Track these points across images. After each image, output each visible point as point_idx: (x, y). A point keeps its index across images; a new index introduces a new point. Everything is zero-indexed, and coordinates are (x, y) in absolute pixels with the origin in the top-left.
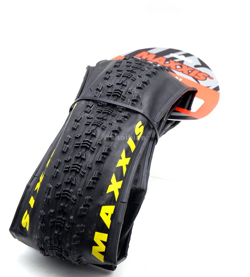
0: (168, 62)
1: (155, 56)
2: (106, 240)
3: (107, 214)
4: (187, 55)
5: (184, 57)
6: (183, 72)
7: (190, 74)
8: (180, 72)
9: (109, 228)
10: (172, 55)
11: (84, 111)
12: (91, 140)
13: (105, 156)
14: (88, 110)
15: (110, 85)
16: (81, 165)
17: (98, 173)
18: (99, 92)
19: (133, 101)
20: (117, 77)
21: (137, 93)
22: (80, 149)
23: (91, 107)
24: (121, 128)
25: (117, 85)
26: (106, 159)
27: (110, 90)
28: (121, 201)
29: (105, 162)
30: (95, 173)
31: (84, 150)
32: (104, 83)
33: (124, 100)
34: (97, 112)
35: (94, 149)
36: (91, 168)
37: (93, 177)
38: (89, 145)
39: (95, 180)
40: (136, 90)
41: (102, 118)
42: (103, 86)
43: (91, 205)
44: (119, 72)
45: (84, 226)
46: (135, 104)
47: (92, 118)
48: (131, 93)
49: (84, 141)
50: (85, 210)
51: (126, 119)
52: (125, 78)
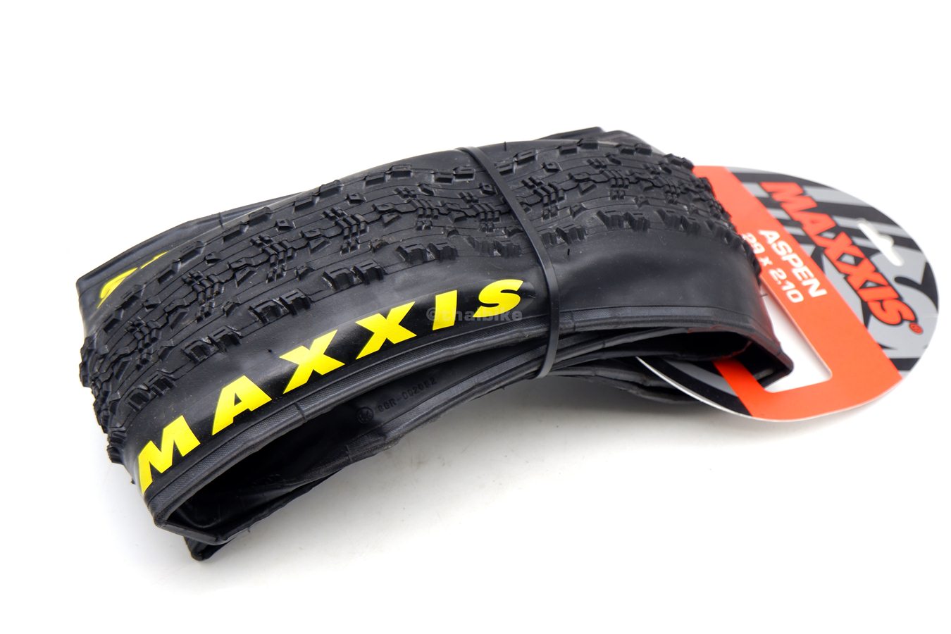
0: (831, 235)
1: (813, 205)
2: (184, 453)
3: (237, 401)
4: (904, 242)
5: (890, 242)
6: (847, 277)
7: (863, 293)
8: (839, 271)
9: (213, 434)
10: (864, 226)
11: (437, 170)
12: (368, 228)
13: (355, 279)
14: (442, 173)
15: (550, 164)
16: (289, 254)
17: (300, 298)
18: (513, 163)
19: (560, 232)
20: (587, 164)
21: (589, 225)
22: (329, 225)
23: (458, 176)
24: (458, 256)
25: (568, 177)
26: (352, 285)
27: (541, 177)
28: (298, 403)
29: (342, 290)
30: (294, 292)
31: (333, 233)
32: (545, 155)
33: (545, 217)
34: (461, 194)
35: (354, 248)
36: (301, 277)
37: (283, 297)
38: (350, 230)
39: (282, 307)
40: (593, 218)
41: (450, 210)
42: (537, 158)
43: (226, 350)
44: (608, 161)
45: (174, 383)
46: (554, 242)
47: (431, 193)
48: (574, 216)
49: (353, 217)
50: (202, 349)
51: (496, 252)
52: (602, 178)
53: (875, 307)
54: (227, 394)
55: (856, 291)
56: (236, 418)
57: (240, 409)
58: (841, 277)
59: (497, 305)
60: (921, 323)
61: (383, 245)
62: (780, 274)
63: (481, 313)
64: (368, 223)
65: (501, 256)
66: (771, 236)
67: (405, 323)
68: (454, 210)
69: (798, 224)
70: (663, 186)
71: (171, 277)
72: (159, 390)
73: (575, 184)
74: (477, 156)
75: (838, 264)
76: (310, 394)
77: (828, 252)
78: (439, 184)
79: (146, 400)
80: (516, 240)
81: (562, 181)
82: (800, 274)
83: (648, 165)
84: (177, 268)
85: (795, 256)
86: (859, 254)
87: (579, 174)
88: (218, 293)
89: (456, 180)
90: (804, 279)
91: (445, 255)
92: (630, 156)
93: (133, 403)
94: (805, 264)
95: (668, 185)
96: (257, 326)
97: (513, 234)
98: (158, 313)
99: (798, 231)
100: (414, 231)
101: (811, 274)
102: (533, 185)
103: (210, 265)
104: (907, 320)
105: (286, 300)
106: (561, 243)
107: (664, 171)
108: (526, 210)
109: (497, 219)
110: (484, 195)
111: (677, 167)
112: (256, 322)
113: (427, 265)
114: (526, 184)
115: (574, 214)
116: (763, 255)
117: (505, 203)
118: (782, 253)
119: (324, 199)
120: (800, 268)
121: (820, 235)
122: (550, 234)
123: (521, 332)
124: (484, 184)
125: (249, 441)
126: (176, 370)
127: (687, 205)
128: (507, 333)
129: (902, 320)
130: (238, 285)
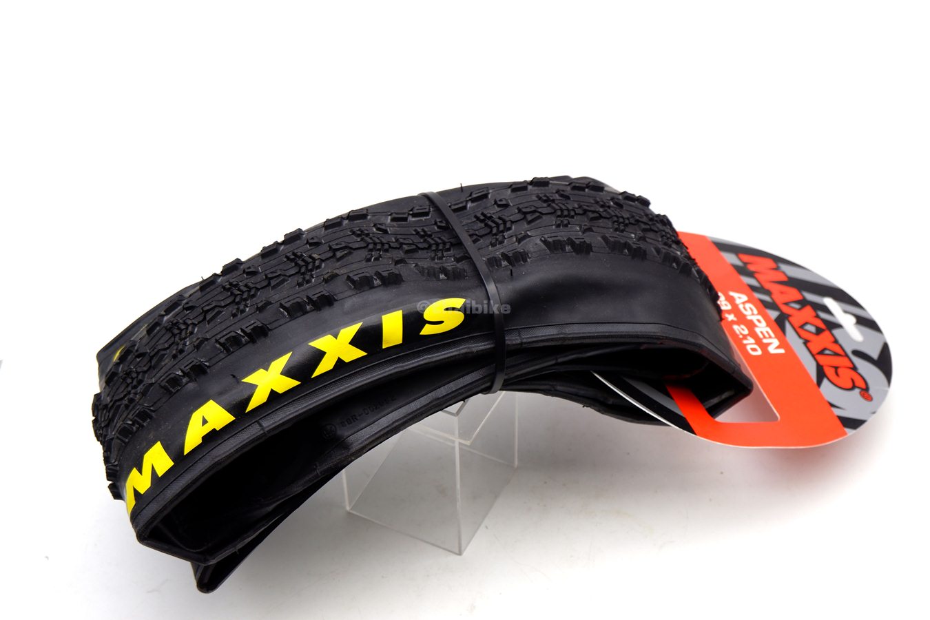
0: (797, 306)
1: (784, 279)
2: (160, 473)
3: (205, 422)
4: (867, 323)
5: (853, 320)
6: (806, 343)
7: (819, 358)
8: (800, 337)
9: (185, 454)
10: (829, 302)
11: (393, 212)
12: (323, 265)
13: (308, 307)
14: (396, 214)
15: (501, 200)
16: (252, 293)
17: (257, 326)
18: (467, 201)
19: (505, 257)
20: (536, 199)
21: (532, 250)
22: (290, 266)
23: (414, 215)
24: (404, 281)
25: (517, 211)
26: (305, 312)
27: (492, 212)
28: (260, 421)
29: (297, 317)
30: (252, 322)
31: (292, 272)
32: (498, 194)
33: (493, 245)
34: (415, 230)
35: (308, 282)
36: (261, 309)
37: (244, 327)
38: (307, 267)
39: (243, 337)
40: (536, 244)
41: (402, 244)
42: (490, 196)
43: (196, 380)
44: (557, 196)
45: (153, 414)
46: (499, 265)
47: (385, 232)
48: (519, 243)
49: (310, 257)
50: (175, 381)
51: (442, 276)
52: (549, 210)
53: (829, 372)
54: (196, 418)
55: (813, 356)
56: (204, 438)
57: (207, 429)
58: (801, 341)
59: (442, 322)
60: (871, 392)
61: (334, 277)
62: (743, 329)
63: (427, 330)
64: (323, 261)
65: (448, 279)
66: (739, 298)
67: (355, 342)
68: (405, 244)
69: (768, 293)
70: (611, 218)
71: (158, 328)
72: (141, 422)
73: (523, 216)
74: (435, 200)
75: (800, 330)
76: (270, 412)
77: (790, 319)
78: (395, 224)
79: (131, 433)
80: (463, 265)
81: (512, 214)
82: (762, 333)
83: (598, 200)
84: (162, 321)
85: (760, 317)
86: (822, 326)
87: (526, 207)
88: (192, 333)
89: (411, 219)
90: (765, 337)
91: (392, 281)
92: (581, 193)
93: (120, 437)
94: (768, 325)
95: (616, 216)
96: (222, 356)
97: (461, 261)
98: (146, 359)
99: (766, 298)
100: (364, 263)
101: (772, 335)
102: (485, 219)
103: (188, 312)
104: (858, 387)
105: (246, 330)
106: (506, 266)
107: (615, 206)
108: (475, 242)
109: (449, 250)
110: (438, 230)
111: (631, 203)
112: (221, 352)
113: (374, 290)
114: (478, 218)
115: (519, 241)
116: (729, 312)
117: (457, 237)
118: (748, 313)
119: (288, 246)
120: (762, 328)
121: (786, 304)
122: (495, 258)
123: (469, 348)
124: (438, 220)
125: (216, 457)
126: (155, 403)
127: (633, 233)
128: (456, 349)
129: (854, 387)
130: (208, 324)
